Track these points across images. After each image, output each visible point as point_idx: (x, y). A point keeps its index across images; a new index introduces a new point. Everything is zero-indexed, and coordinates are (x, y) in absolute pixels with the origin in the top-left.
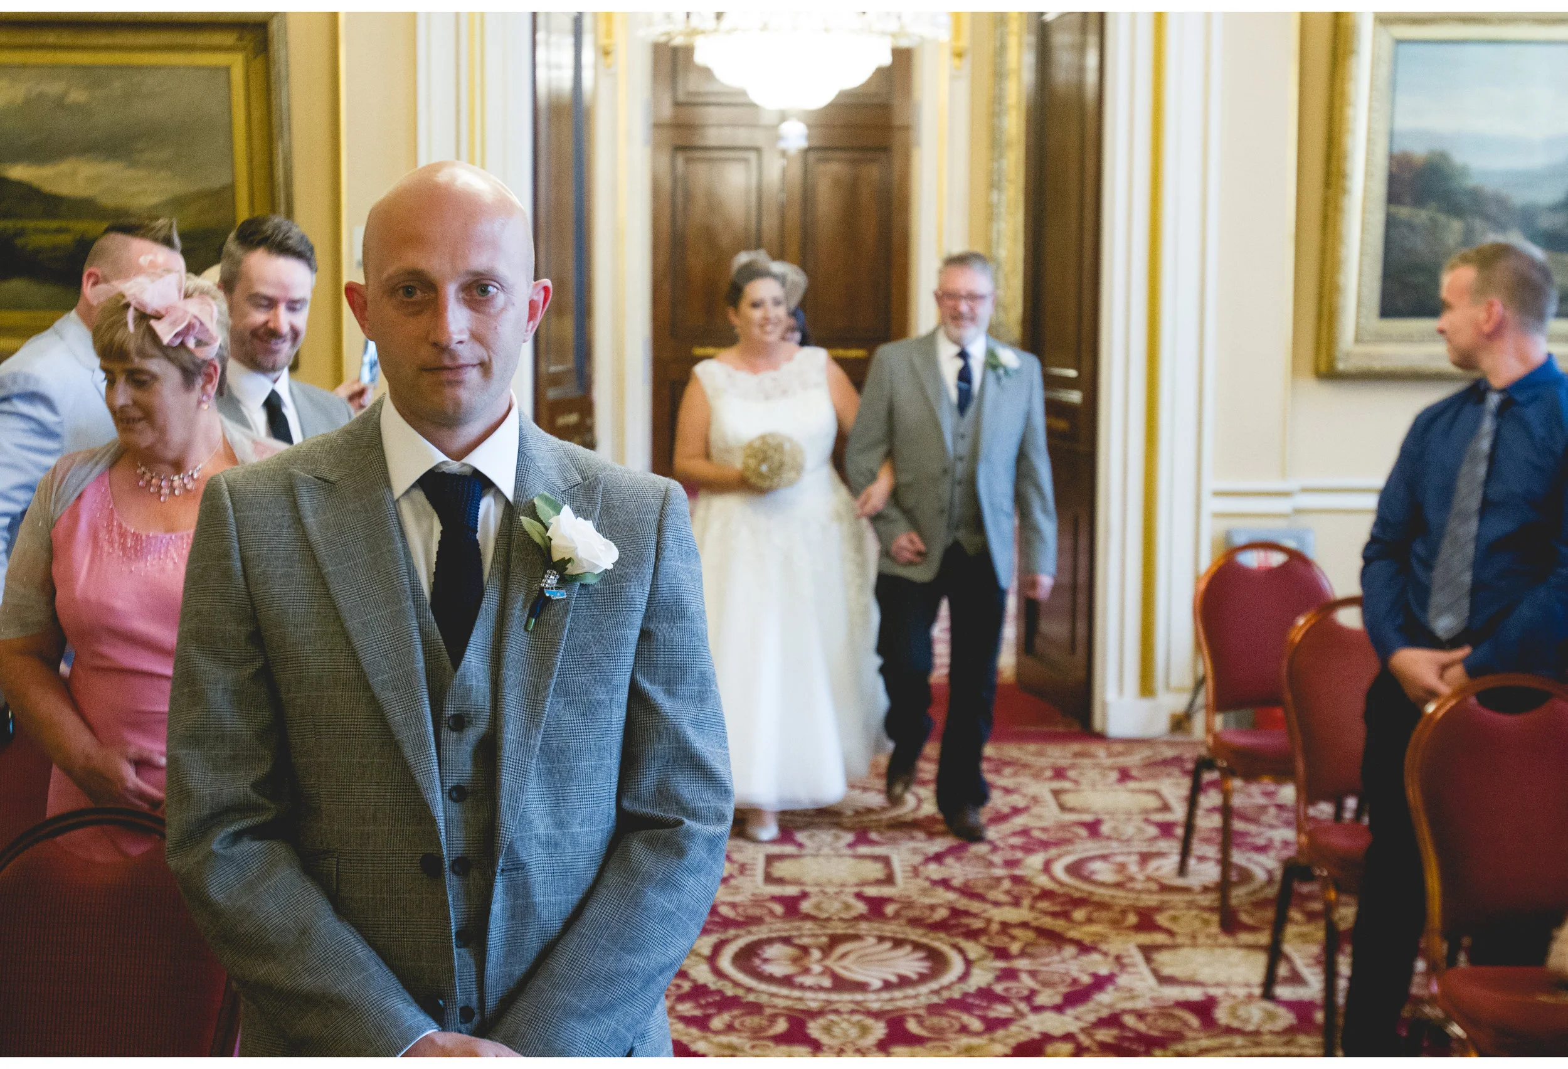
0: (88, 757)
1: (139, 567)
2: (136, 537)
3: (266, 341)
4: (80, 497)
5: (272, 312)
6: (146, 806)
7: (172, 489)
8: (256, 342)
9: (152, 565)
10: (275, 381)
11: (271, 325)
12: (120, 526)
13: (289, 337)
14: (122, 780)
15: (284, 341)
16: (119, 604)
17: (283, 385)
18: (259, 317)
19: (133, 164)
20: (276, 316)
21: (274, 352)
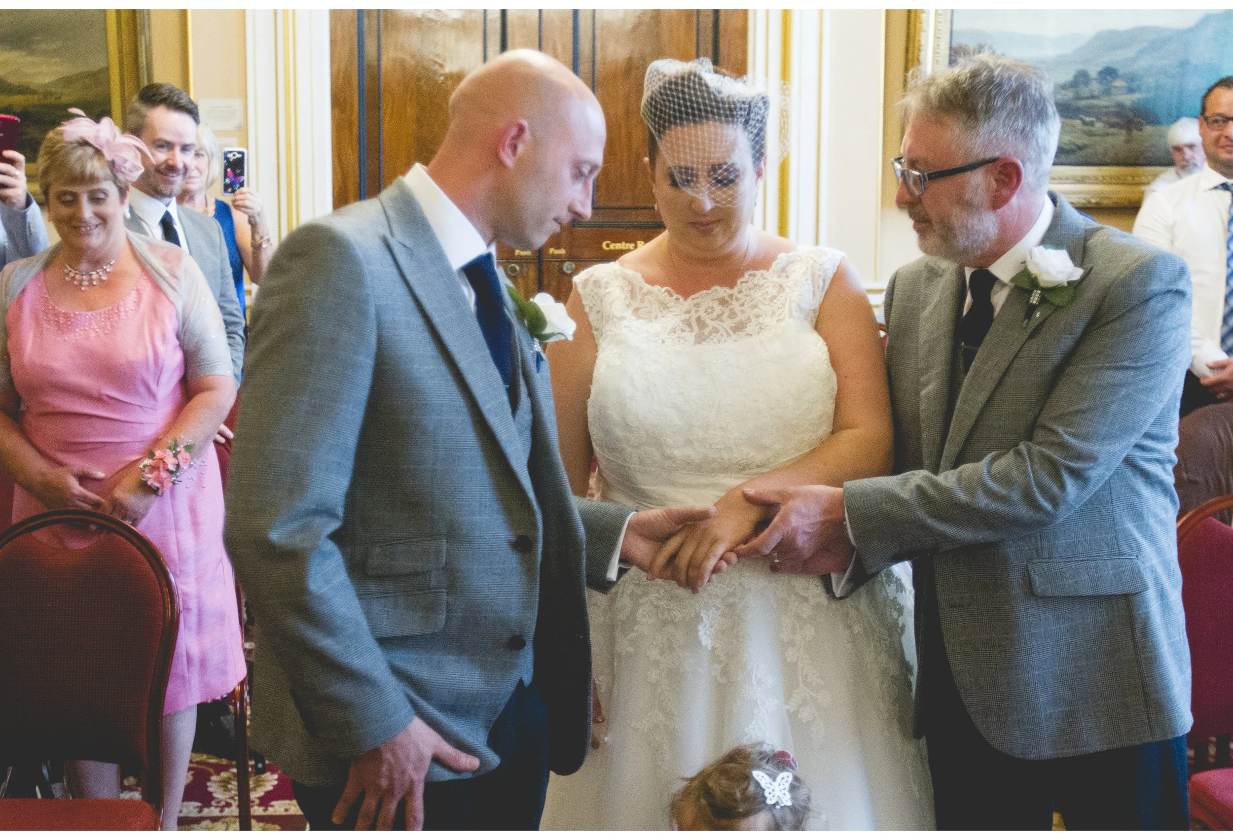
0: (43, 475)
1: (71, 338)
2: (66, 316)
3: (166, 175)
4: (23, 292)
5: (171, 153)
6: (88, 507)
7: (91, 281)
8: (158, 176)
9: (80, 335)
10: (167, 205)
11: (170, 162)
12: (54, 309)
13: (182, 172)
14: (69, 488)
15: (178, 175)
16: (56, 365)
17: (173, 208)
18: (161, 156)
19: (31, 53)
20: (174, 155)
21: (171, 183)
